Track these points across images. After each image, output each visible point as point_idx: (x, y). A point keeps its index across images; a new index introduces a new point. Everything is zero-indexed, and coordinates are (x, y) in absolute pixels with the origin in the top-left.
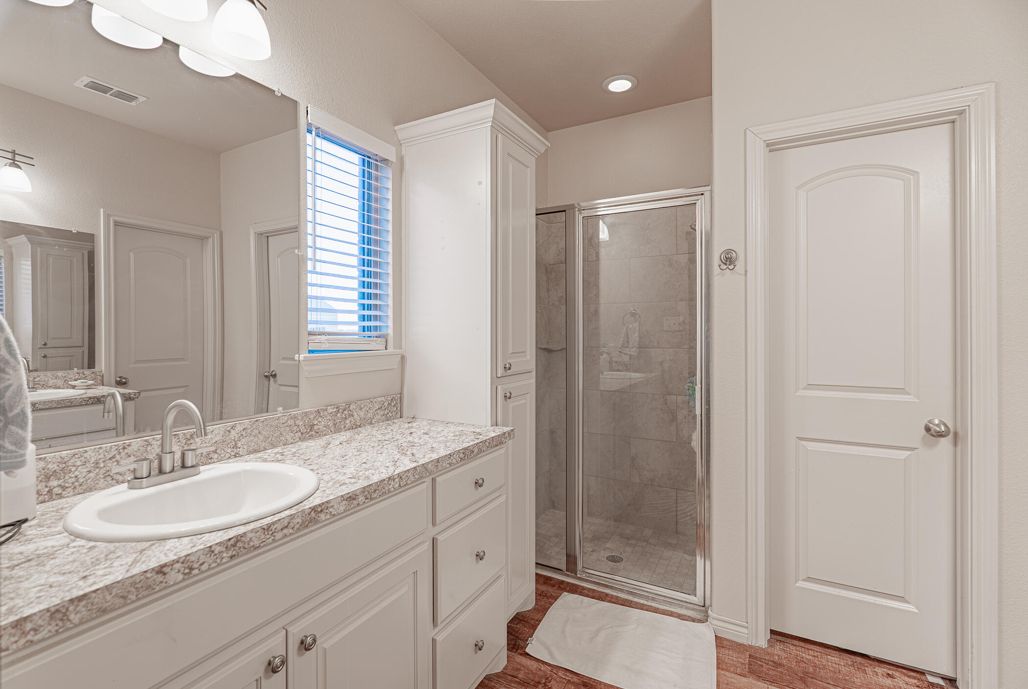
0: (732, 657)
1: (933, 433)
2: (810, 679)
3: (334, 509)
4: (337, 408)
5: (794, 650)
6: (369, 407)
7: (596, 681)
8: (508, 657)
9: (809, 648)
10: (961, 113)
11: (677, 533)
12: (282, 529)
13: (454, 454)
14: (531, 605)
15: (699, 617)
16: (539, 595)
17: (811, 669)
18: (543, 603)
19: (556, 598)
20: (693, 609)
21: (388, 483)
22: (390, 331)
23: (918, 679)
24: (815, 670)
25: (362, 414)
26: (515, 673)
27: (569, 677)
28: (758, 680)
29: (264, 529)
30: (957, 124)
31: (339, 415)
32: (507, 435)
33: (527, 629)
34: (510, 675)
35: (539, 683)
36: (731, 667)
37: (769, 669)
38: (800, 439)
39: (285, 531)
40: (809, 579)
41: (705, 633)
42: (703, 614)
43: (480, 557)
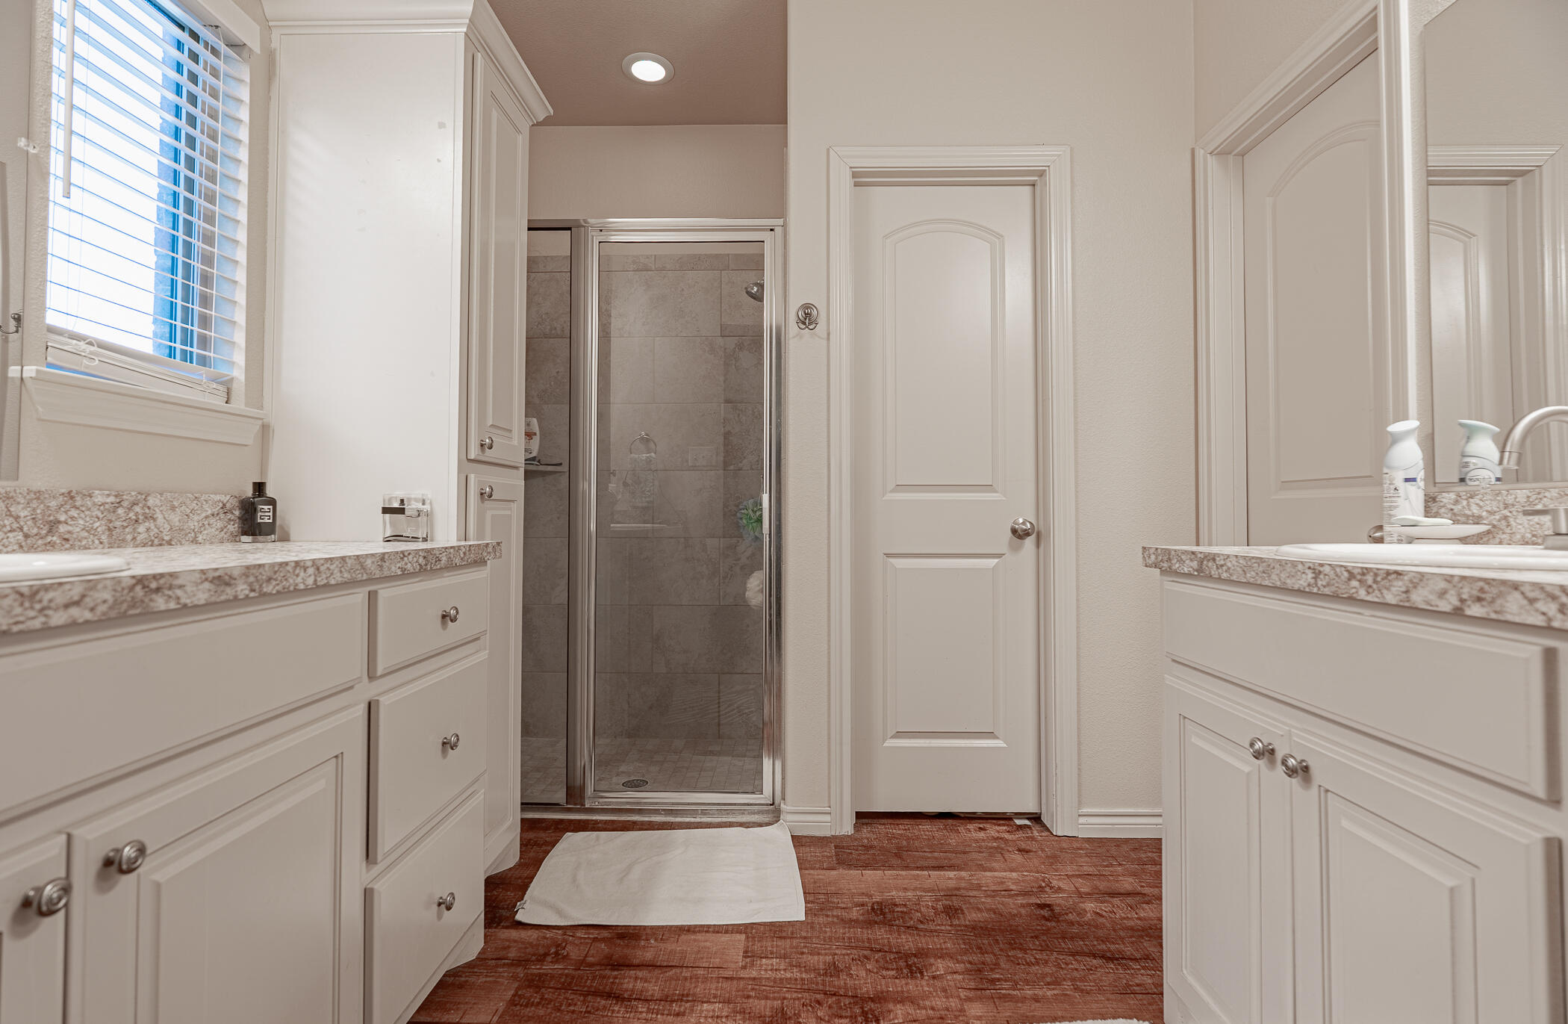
0: (814, 853)
1: (1019, 534)
2: (905, 853)
3: (186, 592)
4: (116, 496)
5: (883, 829)
6: (191, 508)
7: (638, 928)
8: (486, 936)
9: (899, 823)
10: (1041, 174)
11: (719, 738)
12: (67, 606)
13: (409, 554)
14: (512, 860)
15: (767, 820)
16: (525, 844)
17: (905, 843)
18: (532, 854)
19: (553, 844)
20: (759, 812)
21: (294, 572)
22: (239, 374)
23: (1007, 825)
24: (908, 843)
25: (175, 518)
26: (502, 953)
27: (595, 934)
28: (850, 869)
29: (22, 595)
30: (1038, 188)
31: (120, 511)
32: (490, 549)
33: (512, 892)
34: (492, 959)
35: (546, 954)
36: (815, 864)
37: (859, 855)
38: (888, 555)
39: (75, 612)
40: (899, 735)
41: (779, 836)
42: (773, 813)
43: (448, 745)
